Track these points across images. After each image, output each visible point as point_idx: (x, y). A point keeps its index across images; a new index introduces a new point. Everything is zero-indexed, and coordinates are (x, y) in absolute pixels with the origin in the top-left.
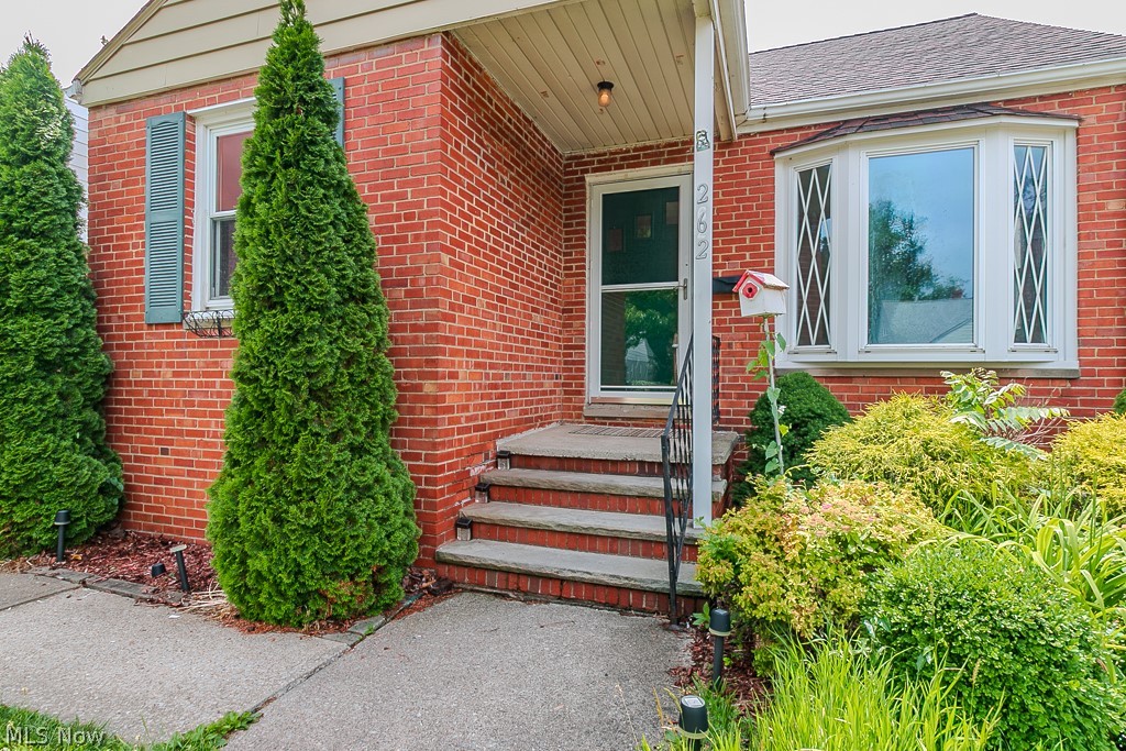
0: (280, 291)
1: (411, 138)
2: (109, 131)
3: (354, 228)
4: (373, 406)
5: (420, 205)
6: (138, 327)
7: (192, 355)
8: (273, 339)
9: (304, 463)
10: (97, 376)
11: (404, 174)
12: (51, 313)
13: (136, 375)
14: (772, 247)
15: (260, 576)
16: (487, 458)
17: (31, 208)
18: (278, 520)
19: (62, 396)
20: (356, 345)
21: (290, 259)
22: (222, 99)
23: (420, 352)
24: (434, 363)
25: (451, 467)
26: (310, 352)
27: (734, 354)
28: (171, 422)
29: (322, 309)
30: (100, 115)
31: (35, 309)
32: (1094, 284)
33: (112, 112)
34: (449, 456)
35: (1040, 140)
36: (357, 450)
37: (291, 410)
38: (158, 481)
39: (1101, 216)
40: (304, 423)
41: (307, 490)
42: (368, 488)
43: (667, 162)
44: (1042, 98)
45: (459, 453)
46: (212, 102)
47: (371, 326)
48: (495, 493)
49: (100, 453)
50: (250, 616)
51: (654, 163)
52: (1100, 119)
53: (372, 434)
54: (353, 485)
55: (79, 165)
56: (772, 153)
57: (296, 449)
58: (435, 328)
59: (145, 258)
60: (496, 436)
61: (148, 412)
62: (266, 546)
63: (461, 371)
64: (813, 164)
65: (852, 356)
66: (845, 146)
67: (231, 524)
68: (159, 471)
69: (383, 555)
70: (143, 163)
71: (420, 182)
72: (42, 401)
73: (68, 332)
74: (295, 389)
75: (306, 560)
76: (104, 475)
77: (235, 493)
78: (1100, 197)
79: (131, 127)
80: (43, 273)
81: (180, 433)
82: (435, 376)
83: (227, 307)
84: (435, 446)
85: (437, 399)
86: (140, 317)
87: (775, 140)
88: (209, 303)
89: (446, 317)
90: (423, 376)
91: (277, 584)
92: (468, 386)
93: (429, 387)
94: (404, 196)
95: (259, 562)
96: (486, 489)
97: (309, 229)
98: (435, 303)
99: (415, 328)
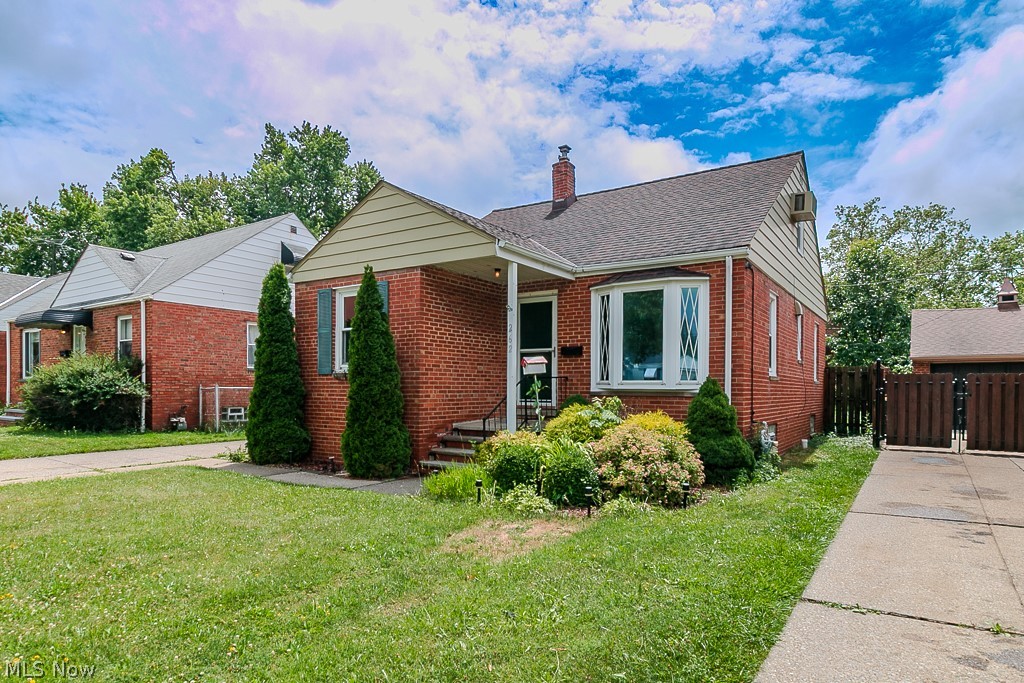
0: (362, 369)
1: (411, 305)
2: (303, 293)
3: (388, 346)
4: (393, 408)
5: (413, 331)
6: (315, 376)
7: (336, 387)
8: (360, 386)
9: (370, 426)
10: (301, 396)
11: (408, 319)
12: (286, 372)
13: (315, 395)
14: (589, 333)
15: (356, 461)
16: (447, 430)
17: (279, 331)
18: (361, 443)
19: (290, 404)
20: (388, 387)
21: (365, 359)
22: (346, 284)
23: (414, 387)
24: (418, 392)
25: (426, 432)
26: (371, 390)
27: (573, 384)
28: (327, 415)
29: (376, 375)
30: (299, 287)
31: (281, 371)
32: (716, 353)
33: (304, 286)
34: (425, 427)
35: (694, 285)
36: (388, 423)
37: (366, 409)
38: (323, 439)
39: (718, 321)
40: (370, 413)
41: (372, 434)
42: (391, 435)
43: (547, 289)
44: (696, 265)
45: (430, 427)
46: (342, 285)
47: (393, 380)
48: (449, 444)
49: (302, 426)
50: (354, 476)
51: (541, 290)
52: (717, 276)
53: (393, 417)
54: (386, 434)
55: (293, 310)
56: (589, 287)
57: (368, 421)
58: (418, 378)
59: (317, 347)
60: (453, 421)
61: (320, 410)
62: (358, 451)
63: (431, 395)
64: (605, 293)
65: (615, 387)
66: (613, 287)
67: (347, 445)
68: (323, 435)
69: (395, 457)
70: (316, 308)
71: (413, 323)
72: (284, 406)
73: (292, 379)
74: (367, 402)
75: (369, 455)
76: (304, 435)
77: (349, 435)
78: (717, 312)
79: (311, 293)
80: (283, 356)
81: (331, 419)
82: (418, 397)
83: (346, 368)
84: (418, 423)
85: (419, 405)
86: (315, 372)
87: (591, 280)
88: (341, 367)
89: (423, 374)
90: (415, 396)
91: (361, 463)
92: (436, 400)
93: (416, 400)
94: (408, 328)
95: (356, 456)
96: (445, 443)
97: (371, 348)
98: (418, 369)
99: (412, 378)
